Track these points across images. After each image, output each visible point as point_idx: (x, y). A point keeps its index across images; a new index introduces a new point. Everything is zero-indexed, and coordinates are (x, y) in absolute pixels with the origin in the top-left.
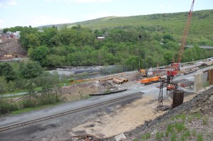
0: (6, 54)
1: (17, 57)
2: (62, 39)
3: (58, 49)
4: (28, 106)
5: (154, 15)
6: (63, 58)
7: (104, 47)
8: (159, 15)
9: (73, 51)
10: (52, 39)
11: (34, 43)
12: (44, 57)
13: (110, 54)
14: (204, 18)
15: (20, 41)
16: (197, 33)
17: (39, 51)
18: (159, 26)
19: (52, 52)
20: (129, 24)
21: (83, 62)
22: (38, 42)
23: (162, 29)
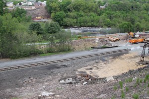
0: (38, 16)
1: (44, 19)
2: (75, 7)
3: (71, 14)
4: (50, 52)
6: (75, 20)
7: (104, 14)
9: (82, 16)
10: (68, 7)
11: (55, 10)
12: (62, 19)
13: (109, 20)
15: (46, 8)
17: (59, 15)
19: (67, 16)
21: (89, 24)
22: (58, 9)
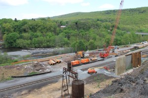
5: (107, 11)
8: (111, 11)
14: (142, 12)
16: (137, 24)
18: (110, 19)
20: (90, 18)
23: (112, 20)
